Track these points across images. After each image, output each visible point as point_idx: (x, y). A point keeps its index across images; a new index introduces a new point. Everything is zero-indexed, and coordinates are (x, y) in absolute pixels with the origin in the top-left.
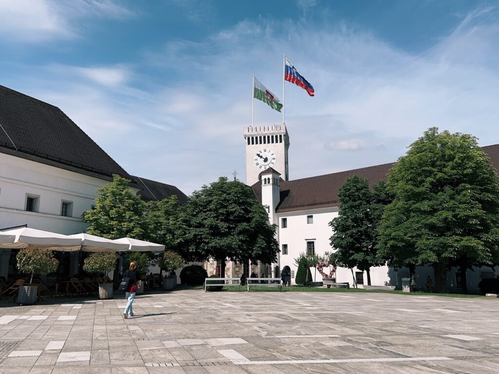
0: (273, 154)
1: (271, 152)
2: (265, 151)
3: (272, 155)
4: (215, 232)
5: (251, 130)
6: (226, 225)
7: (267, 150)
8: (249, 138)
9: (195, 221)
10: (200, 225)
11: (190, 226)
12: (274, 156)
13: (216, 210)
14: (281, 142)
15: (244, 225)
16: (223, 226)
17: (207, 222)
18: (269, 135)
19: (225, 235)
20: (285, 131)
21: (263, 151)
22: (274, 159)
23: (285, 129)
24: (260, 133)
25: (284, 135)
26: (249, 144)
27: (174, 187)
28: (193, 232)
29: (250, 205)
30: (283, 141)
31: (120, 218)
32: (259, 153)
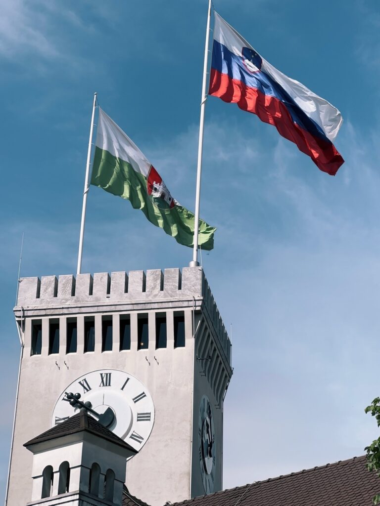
0: (143, 395)
1: (135, 389)
2: (106, 381)
3: (136, 400)
5: (51, 289)
7: (117, 379)
8: (37, 327)
12: (146, 406)
14: (179, 342)
18: (125, 310)
20: (199, 296)
21: (94, 380)
22: (143, 417)
23: (199, 287)
24: (90, 301)
25: (196, 314)
26: (36, 348)
30: (190, 341)
32: (76, 389)
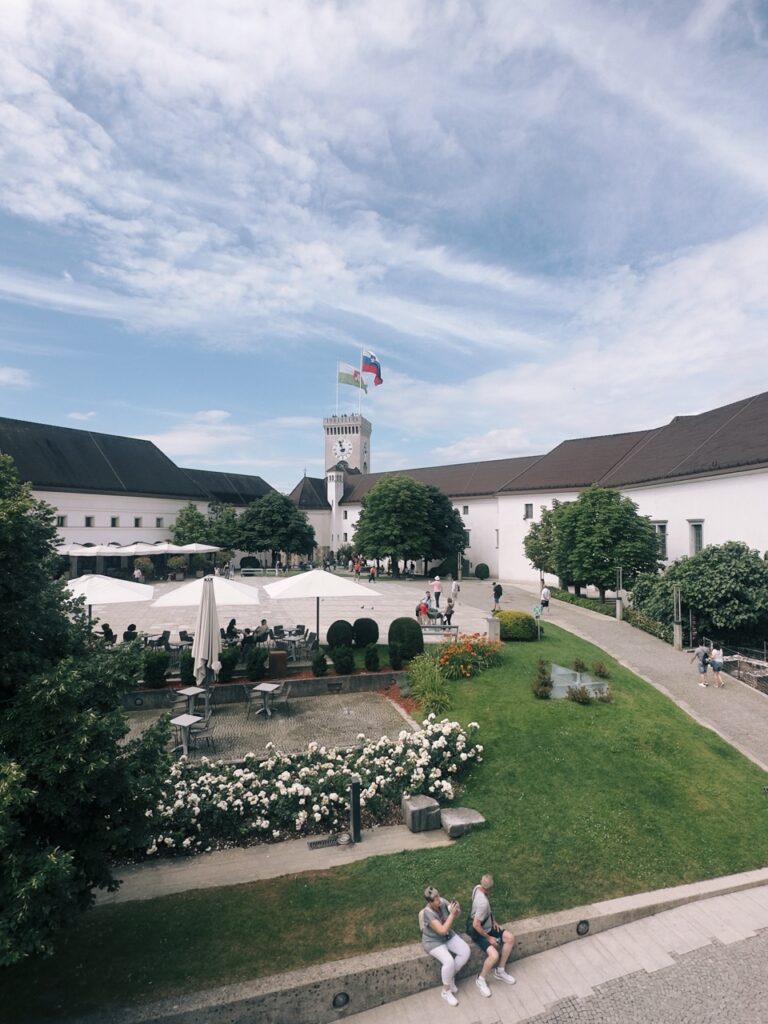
4: (262, 535)
6: (269, 529)
9: (249, 526)
10: (252, 530)
11: (245, 530)
13: (264, 518)
14: (357, 433)
15: (283, 530)
16: (268, 530)
17: (257, 527)
19: (269, 536)
27: (258, 478)
28: (246, 534)
29: (291, 513)
30: (359, 432)
31: (191, 530)
